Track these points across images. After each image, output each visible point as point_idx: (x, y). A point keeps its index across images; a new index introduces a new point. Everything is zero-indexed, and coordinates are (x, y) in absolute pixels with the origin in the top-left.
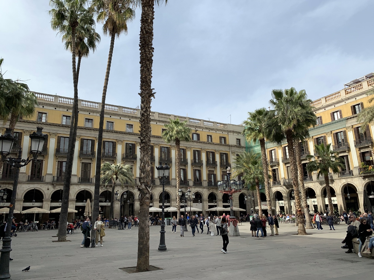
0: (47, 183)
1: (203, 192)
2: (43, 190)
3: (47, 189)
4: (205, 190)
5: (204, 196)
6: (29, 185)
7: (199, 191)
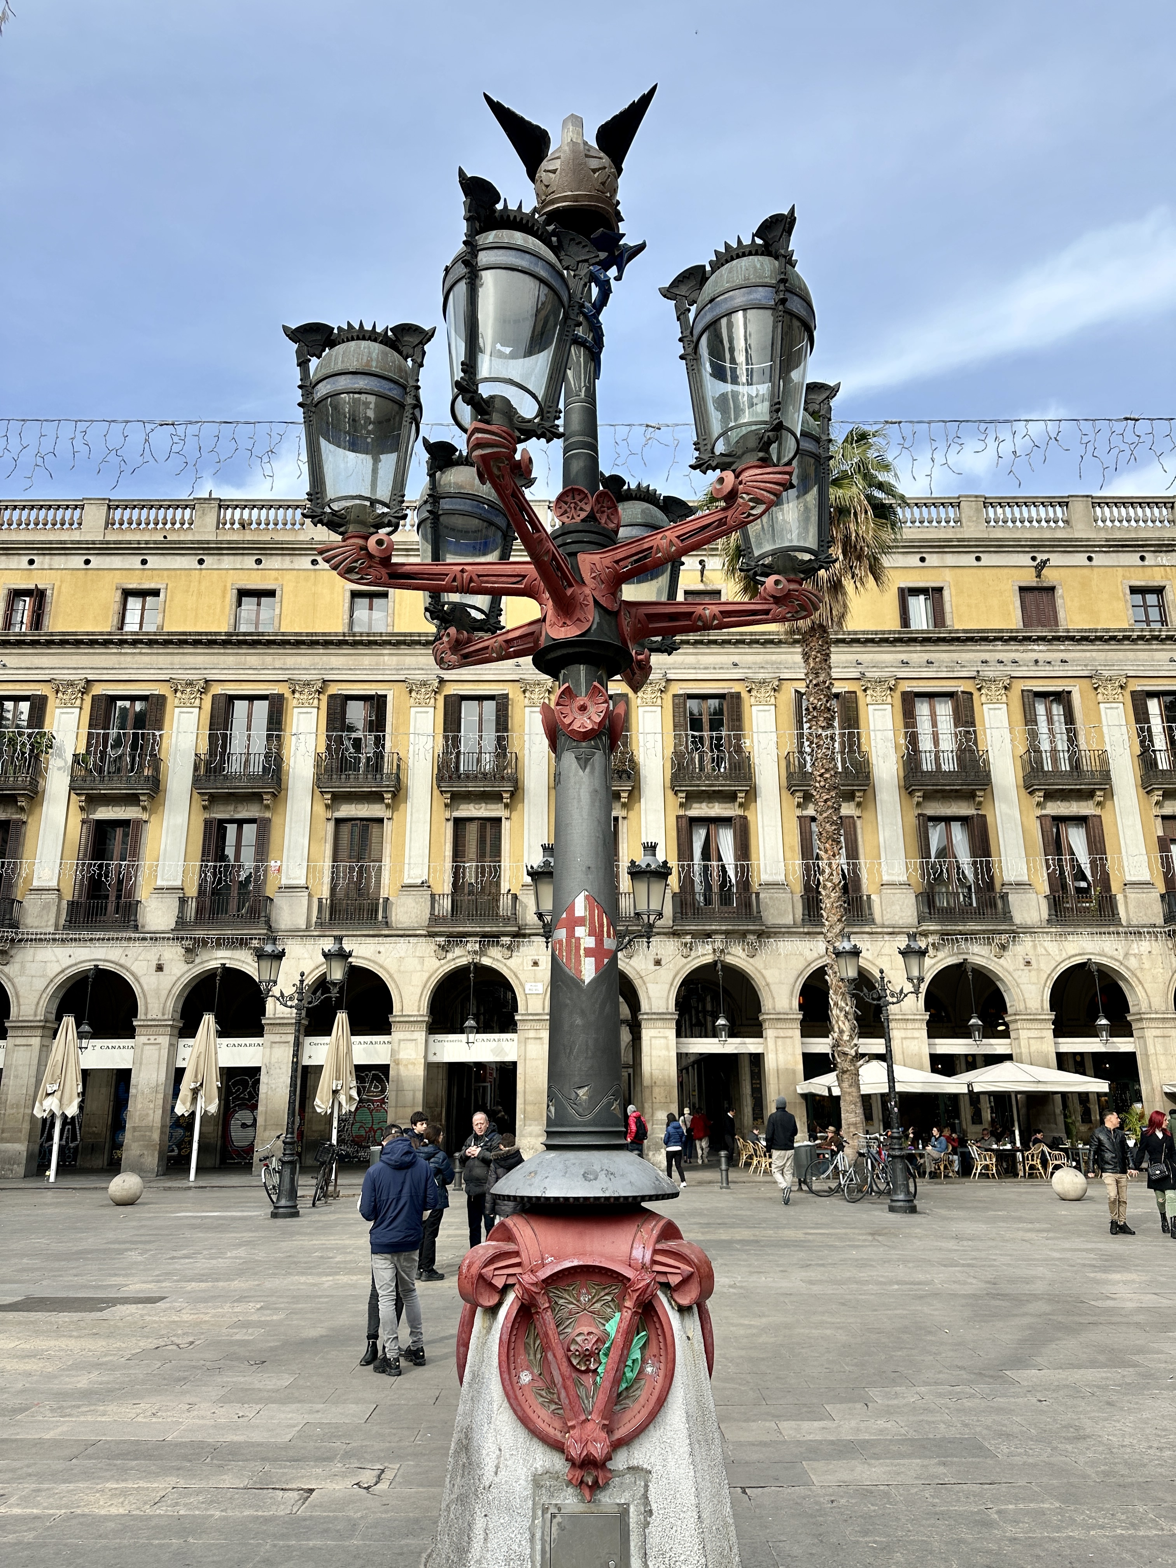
0: (155, 938)
1: (1133, 963)
2: (133, 974)
3: (154, 968)
4: (1144, 946)
5: (1139, 989)
6: (69, 951)
7: (1096, 959)
